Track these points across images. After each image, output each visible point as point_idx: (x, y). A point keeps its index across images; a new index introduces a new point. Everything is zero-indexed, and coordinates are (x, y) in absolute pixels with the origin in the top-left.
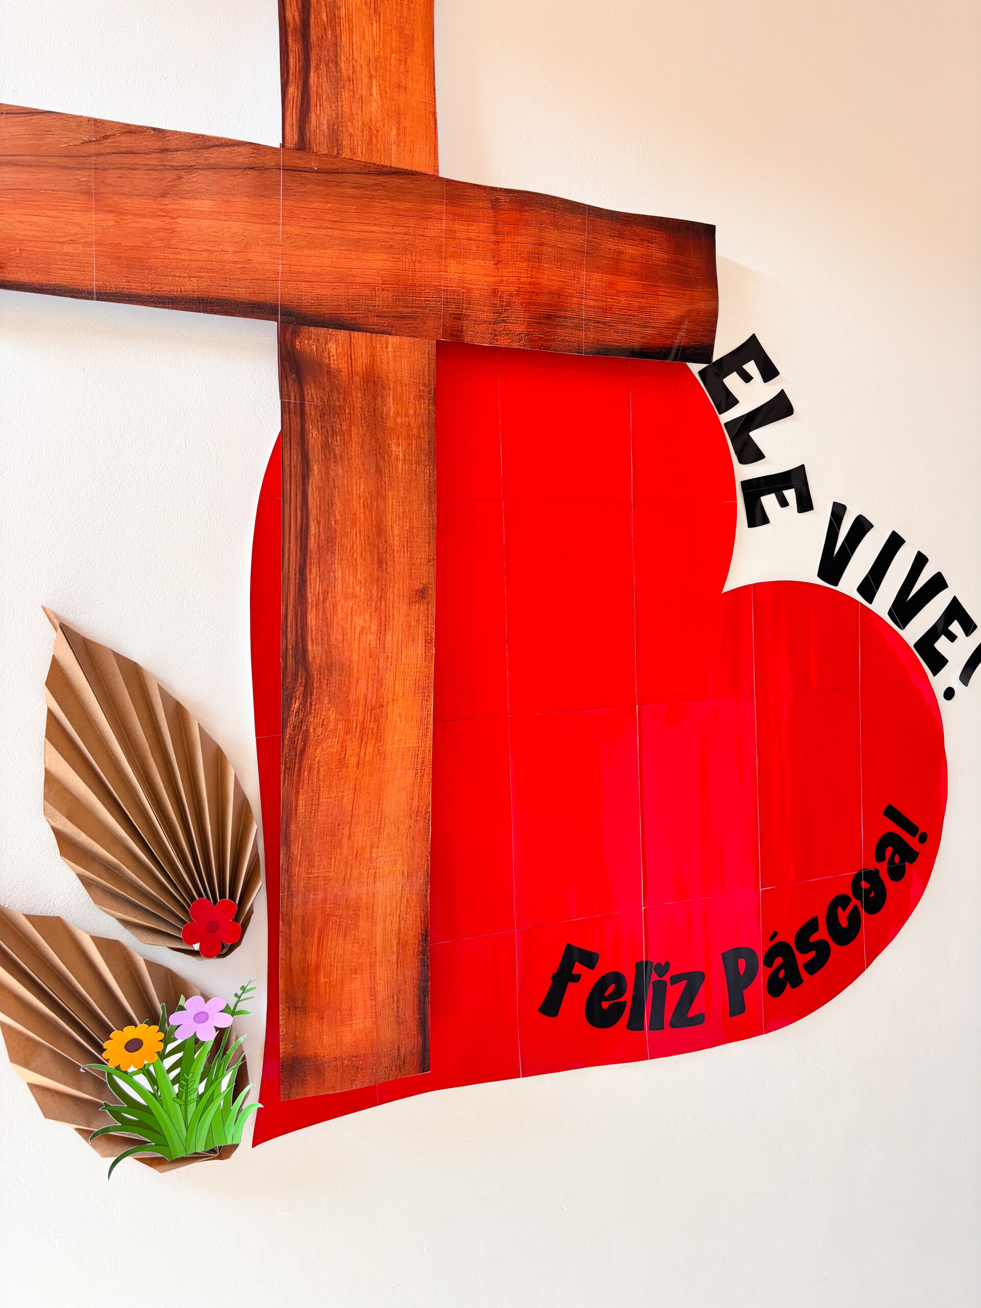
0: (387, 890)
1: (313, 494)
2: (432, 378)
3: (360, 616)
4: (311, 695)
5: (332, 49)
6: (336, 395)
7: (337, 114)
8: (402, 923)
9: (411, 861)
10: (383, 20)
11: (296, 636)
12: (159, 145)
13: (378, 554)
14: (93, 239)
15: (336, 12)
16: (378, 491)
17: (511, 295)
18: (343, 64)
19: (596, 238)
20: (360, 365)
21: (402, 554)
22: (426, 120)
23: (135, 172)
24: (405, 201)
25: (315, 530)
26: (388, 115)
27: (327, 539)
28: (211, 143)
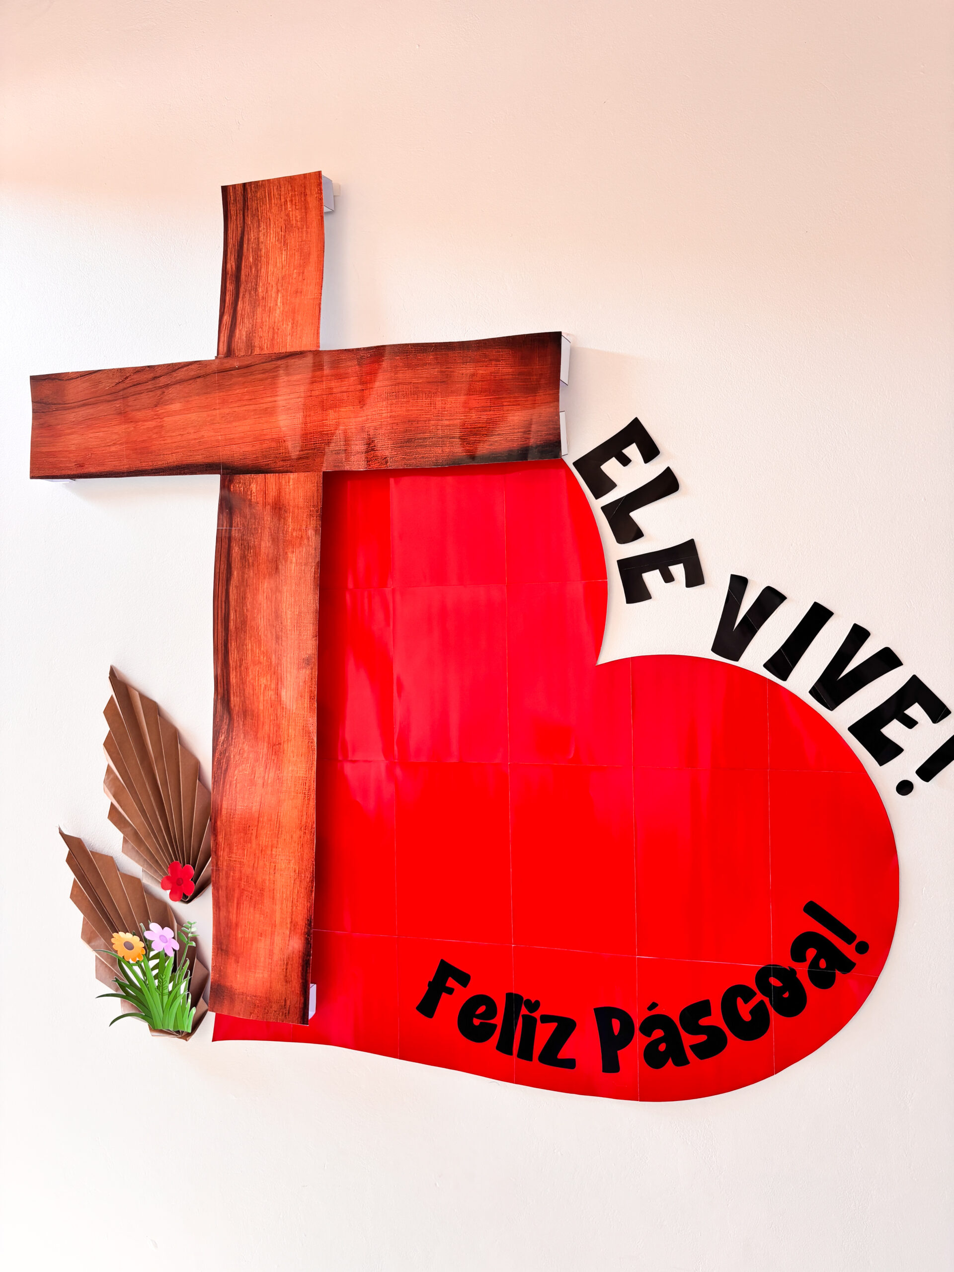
0: (283, 880)
1: (233, 591)
2: (319, 500)
3: (264, 677)
4: (232, 732)
5: (254, 280)
6: (253, 521)
7: (253, 325)
8: (294, 908)
9: (301, 862)
10: (290, 248)
11: (224, 690)
12: (152, 375)
13: (276, 632)
14: (124, 440)
15: (259, 253)
16: (276, 587)
17: (376, 429)
18: (260, 288)
19: (449, 368)
20: (271, 497)
21: (293, 632)
22: (313, 311)
23: (142, 395)
24: (296, 375)
25: (234, 616)
26: (286, 316)
27: (241, 623)
28: (177, 367)
